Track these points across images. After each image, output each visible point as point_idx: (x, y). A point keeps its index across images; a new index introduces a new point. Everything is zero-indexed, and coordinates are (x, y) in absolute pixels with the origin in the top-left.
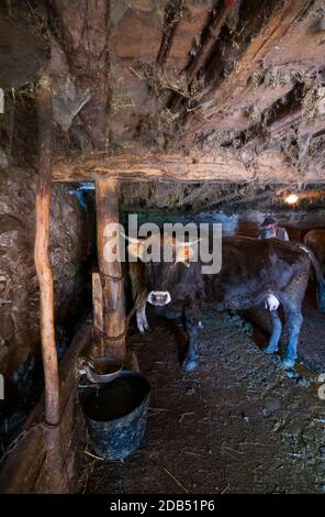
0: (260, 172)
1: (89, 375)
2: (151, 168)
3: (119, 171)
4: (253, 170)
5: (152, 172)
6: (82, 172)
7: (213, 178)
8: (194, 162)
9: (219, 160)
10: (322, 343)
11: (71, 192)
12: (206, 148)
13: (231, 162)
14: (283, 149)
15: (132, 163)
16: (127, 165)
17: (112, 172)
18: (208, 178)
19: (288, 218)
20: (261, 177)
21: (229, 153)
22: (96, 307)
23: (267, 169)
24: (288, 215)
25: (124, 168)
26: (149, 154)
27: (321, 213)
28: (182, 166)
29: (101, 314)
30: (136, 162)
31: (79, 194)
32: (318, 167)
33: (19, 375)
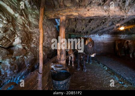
0: (111, 13)
1: (54, 68)
2: (75, 13)
3: (66, 14)
4: (108, 12)
5: (75, 14)
6: (56, 15)
7: (94, 15)
8: (88, 10)
9: (96, 9)
10: (133, 75)
11: (55, 26)
12: (92, 6)
13: (100, 10)
14: (119, 5)
15: (70, 11)
16: (68, 12)
17: (64, 14)
18: (92, 16)
19: (120, 37)
20: (111, 15)
21: (100, 7)
22: (58, 53)
23: (113, 12)
24: (120, 36)
25: (68, 13)
26: (75, 9)
27: (133, 36)
28: (84, 12)
29: (59, 55)
30: (71, 11)
31: (57, 27)
32: (133, 11)
33: (37, 66)
